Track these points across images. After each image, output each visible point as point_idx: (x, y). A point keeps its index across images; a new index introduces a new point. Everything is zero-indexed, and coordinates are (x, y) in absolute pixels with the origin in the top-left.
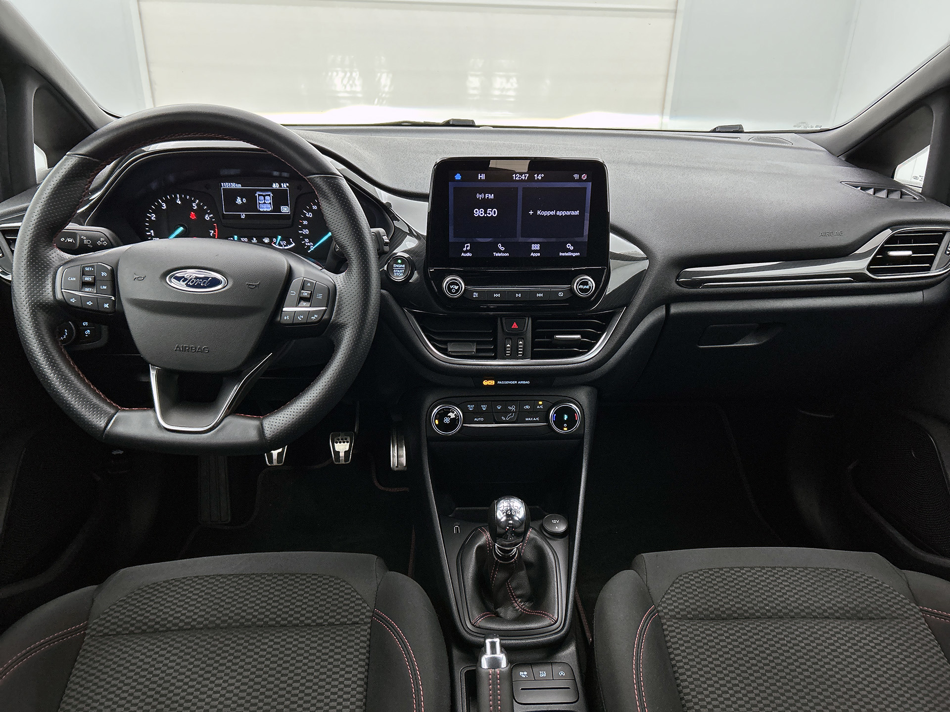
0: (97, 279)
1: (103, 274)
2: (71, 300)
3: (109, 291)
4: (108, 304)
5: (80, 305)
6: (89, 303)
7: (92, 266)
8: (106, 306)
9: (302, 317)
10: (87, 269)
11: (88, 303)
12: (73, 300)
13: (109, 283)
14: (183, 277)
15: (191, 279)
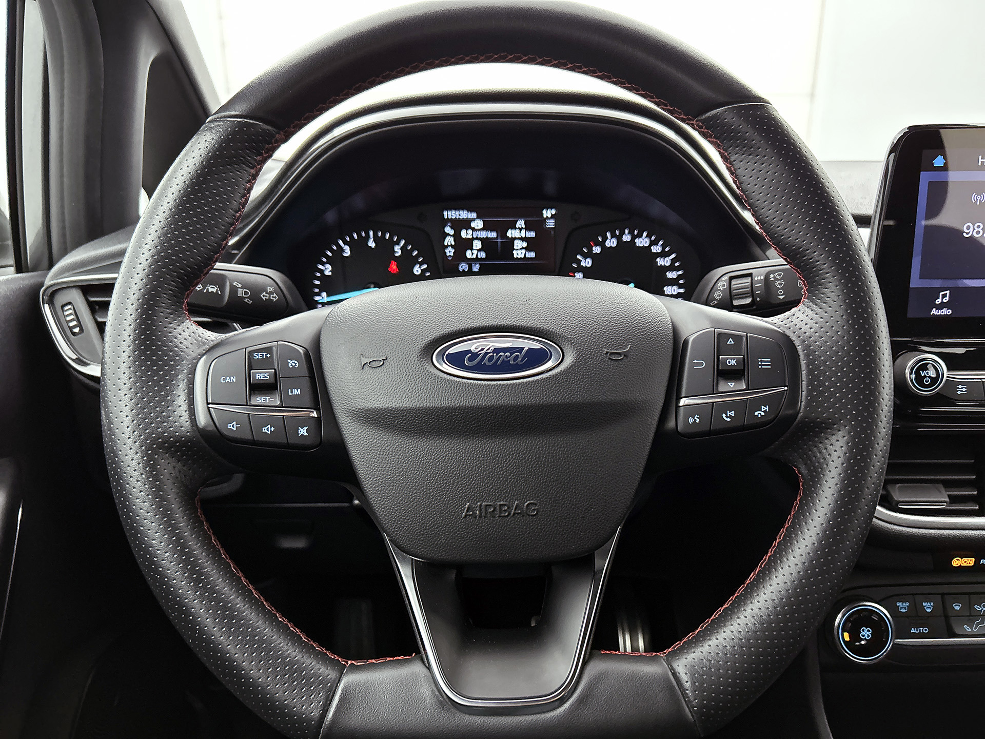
0: (280, 375)
1: (291, 363)
2: (230, 426)
3: (308, 400)
4: (305, 428)
5: (248, 436)
6: (268, 430)
7: (268, 350)
8: (303, 431)
9: (732, 413)
10: (258, 356)
11: (264, 430)
12: (233, 426)
13: (306, 381)
14: (469, 351)
15: (486, 354)
